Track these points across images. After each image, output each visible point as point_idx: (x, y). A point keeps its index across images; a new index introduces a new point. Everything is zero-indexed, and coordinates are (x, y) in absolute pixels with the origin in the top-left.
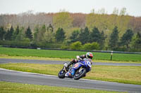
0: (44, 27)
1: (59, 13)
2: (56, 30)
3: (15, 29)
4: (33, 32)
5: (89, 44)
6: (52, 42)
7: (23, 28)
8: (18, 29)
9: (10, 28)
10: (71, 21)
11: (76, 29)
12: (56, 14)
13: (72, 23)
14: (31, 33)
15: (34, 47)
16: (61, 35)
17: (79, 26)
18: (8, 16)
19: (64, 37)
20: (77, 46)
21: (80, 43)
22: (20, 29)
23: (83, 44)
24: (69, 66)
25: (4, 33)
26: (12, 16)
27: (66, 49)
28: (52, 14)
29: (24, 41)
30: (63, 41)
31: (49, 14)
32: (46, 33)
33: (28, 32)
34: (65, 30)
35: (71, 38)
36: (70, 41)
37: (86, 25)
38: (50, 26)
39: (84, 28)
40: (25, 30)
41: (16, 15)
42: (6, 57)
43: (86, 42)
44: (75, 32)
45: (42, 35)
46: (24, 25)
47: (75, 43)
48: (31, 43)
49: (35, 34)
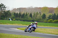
0: (37, 13)
1: (44, 7)
2: (42, 14)
3: (25, 14)
4: (33, 15)
5: (56, 20)
6: (40, 19)
7: (29, 13)
8: (26, 14)
9: (23, 13)
10: (48, 11)
11: (50, 14)
12: (42, 8)
13: (49, 11)
14: (32, 15)
15: (33, 21)
16: (44, 16)
17: (52, 13)
19: (45, 17)
20: (51, 21)
21: (52, 20)
22: (27, 14)
23: (53, 20)
24: (28, 27)
25: (21, 15)
26: (24, 8)
27: (46, 22)
28: (41, 8)
29: (29, 18)
30: (45, 19)
34: (46, 14)
35: (48, 18)
36: (48, 19)
37: (55, 13)
38: (40, 13)
39: (54, 14)
41: (26, 8)
42: (21, 25)
43: (54, 20)
44: (50, 15)
45: (37, 16)
46: (29, 12)
47: (50, 20)
48: (32, 19)
49: (34, 16)
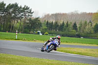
0: (86, 23)
3: (65, 24)
4: (78, 26)
6: (91, 33)
7: (71, 23)
8: (67, 24)
9: (62, 22)
12: (94, 13)
15: (79, 36)
16: (97, 28)
18: (61, 14)
22: (69, 23)
25: (58, 26)
26: (64, 14)
28: (92, 13)
29: (72, 32)
31: (89, 13)
32: (87, 27)
33: (75, 26)
38: (90, 22)
40: (73, 24)
41: (66, 14)
45: (85, 28)
46: (72, 21)
48: (77, 33)
49: (80, 27)
